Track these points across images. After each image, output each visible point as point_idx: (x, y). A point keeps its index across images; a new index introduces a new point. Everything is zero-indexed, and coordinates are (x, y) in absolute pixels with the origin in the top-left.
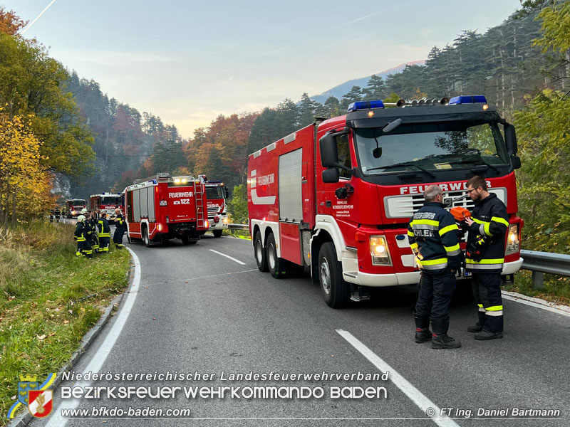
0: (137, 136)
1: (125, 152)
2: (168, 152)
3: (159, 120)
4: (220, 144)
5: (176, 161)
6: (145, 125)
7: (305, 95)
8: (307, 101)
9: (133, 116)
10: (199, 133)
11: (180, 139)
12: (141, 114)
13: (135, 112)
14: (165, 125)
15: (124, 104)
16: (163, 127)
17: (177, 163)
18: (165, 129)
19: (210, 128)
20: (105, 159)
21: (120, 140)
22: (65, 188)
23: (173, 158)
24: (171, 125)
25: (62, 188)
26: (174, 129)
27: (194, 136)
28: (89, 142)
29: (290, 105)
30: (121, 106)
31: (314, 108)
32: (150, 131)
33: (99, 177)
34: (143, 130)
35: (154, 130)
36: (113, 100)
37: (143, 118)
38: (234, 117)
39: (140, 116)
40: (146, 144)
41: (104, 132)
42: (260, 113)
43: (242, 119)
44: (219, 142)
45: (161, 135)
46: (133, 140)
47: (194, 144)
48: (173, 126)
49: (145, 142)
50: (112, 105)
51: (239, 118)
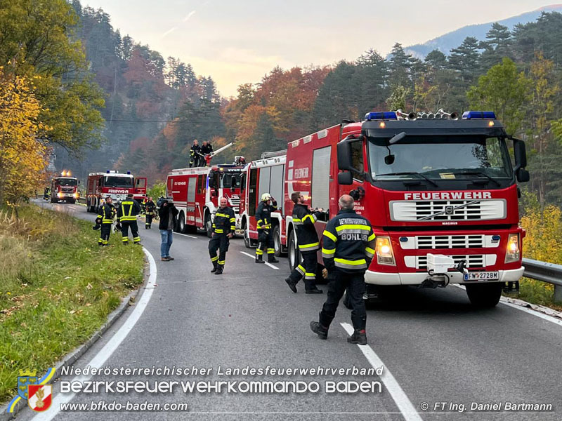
0: (156, 90)
1: (137, 111)
2: (199, 115)
3: (190, 69)
4: (273, 108)
5: (209, 128)
6: (169, 75)
7: (397, 45)
8: (399, 54)
9: (153, 62)
10: (244, 91)
11: (217, 97)
12: (166, 59)
13: (156, 56)
14: (197, 77)
15: (142, 45)
16: (195, 80)
17: (211, 131)
18: (197, 81)
19: (261, 85)
21: (133, 95)
23: (206, 124)
24: (207, 78)
26: (209, 84)
27: (238, 94)
28: (97, 107)
29: (375, 58)
30: (138, 47)
31: (408, 66)
32: (175, 84)
34: (166, 82)
35: (182, 82)
36: (127, 39)
37: (167, 65)
38: (297, 71)
39: (164, 63)
40: (169, 102)
41: (111, 83)
42: (332, 67)
43: (307, 75)
44: (272, 105)
45: (191, 90)
46: (152, 95)
47: (237, 106)
48: (209, 78)
49: (168, 99)
50: (125, 45)
51: (302, 73)
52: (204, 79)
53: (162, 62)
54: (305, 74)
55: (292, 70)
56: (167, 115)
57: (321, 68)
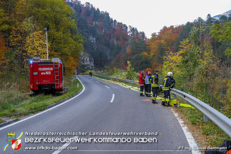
1: (119, 45)
2: (138, 45)
3: (136, 29)
4: (163, 41)
5: (141, 49)
6: (129, 32)
7: (209, 15)
8: (210, 19)
9: (124, 28)
10: (154, 35)
11: (146, 38)
12: (128, 27)
13: (125, 26)
14: (139, 32)
15: (120, 22)
16: (138, 33)
17: (142, 50)
18: (139, 33)
19: (159, 33)
20: (110, 48)
21: (118, 39)
22: (91, 62)
24: (142, 32)
25: (90, 62)
26: (143, 34)
27: (152, 36)
29: (200, 19)
30: (119, 23)
31: (212, 22)
32: (132, 35)
33: (107, 57)
34: (128, 34)
35: (134, 34)
36: (115, 21)
37: (129, 28)
38: (172, 27)
39: (127, 28)
40: (130, 41)
41: (110, 36)
42: (185, 25)
43: (176, 28)
44: (163, 40)
45: (137, 36)
46: (124, 39)
47: (151, 41)
48: (143, 32)
49: (129, 40)
50: (115, 23)
51: (174, 28)
52: (141, 32)
53: (127, 27)
54: (175, 28)
55: (170, 27)
56: (129, 45)
57: (181, 25)
